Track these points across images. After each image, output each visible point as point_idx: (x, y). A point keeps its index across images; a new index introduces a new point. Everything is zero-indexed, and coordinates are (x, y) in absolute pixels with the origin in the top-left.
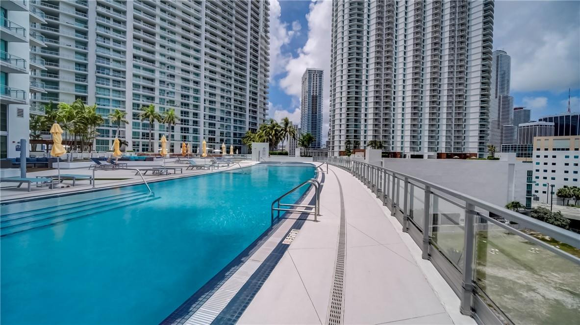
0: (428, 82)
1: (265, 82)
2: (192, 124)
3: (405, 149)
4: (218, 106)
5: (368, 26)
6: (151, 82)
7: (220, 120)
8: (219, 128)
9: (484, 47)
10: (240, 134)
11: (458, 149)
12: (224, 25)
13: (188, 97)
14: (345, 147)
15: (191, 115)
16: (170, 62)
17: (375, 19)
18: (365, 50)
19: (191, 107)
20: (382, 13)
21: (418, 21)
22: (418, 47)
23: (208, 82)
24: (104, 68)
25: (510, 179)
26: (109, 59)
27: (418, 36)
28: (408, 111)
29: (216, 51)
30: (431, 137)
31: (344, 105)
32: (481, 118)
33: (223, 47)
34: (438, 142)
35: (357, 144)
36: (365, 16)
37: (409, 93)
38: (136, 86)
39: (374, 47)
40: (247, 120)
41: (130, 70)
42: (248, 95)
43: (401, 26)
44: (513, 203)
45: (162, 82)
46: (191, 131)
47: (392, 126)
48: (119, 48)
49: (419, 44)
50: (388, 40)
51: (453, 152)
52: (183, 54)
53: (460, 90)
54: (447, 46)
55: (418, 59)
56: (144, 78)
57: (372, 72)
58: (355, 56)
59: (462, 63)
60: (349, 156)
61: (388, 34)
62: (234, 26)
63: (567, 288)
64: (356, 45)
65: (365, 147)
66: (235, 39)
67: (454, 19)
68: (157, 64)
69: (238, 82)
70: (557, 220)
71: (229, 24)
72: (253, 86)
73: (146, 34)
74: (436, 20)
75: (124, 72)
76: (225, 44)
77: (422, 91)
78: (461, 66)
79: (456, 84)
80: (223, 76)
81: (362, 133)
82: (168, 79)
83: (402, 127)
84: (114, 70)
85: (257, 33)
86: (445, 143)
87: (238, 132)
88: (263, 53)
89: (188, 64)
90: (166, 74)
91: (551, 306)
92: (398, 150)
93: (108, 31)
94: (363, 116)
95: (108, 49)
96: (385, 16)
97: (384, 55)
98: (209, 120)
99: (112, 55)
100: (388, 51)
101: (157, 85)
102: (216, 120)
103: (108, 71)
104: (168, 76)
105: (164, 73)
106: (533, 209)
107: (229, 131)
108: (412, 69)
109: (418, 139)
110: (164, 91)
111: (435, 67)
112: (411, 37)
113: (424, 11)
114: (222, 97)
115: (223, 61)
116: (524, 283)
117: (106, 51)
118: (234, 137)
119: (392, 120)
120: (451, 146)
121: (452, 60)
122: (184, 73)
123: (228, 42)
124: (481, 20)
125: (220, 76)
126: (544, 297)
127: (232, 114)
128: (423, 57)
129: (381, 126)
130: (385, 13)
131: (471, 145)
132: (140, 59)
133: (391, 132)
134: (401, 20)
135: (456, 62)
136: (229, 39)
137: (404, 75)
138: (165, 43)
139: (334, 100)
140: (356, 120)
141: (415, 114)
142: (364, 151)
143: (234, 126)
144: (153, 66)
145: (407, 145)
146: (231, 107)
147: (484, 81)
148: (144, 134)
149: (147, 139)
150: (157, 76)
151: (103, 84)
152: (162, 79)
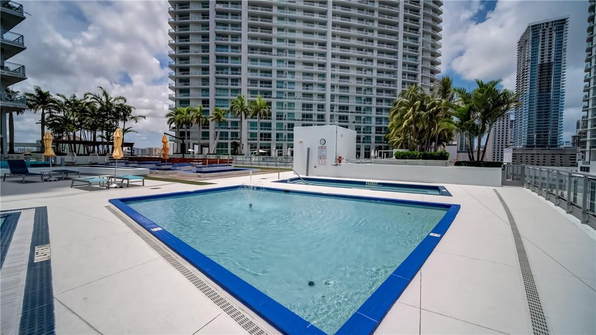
2: (316, 119)
4: (352, 92)
6: (267, 75)
7: (355, 111)
8: (354, 122)
13: (311, 85)
15: (315, 108)
16: (289, 46)
19: (315, 97)
24: (223, 67)
26: (227, 57)
29: (350, 28)
38: (253, 82)
41: (245, 64)
45: (280, 72)
48: (236, 43)
52: (305, 32)
56: (262, 71)
68: (274, 52)
69: (384, 54)
75: (239, 68)
82: (287, 67)
84: (233, 68)
87: (381, 125)
89: (311, 44)
90: (285, 62)
93: (226, 28)
95: (227, 46)
98: (339, 112)
101: (274, 77)
102: (350, 111)
103: (227, 70)
104: (287, 63)
105: (282, 61)
107: (369, 125)
110: (282, 82)
114: (359, 78)
117: (224, 49)
118: (376, 133)
122: (306, 56)
127: (374, 101)
132: (256, 50)
143: (377, 118)
144: (270, 55)
146: (371, 91)
148: (261, 135)
149: (265, 140)
150: (275, 66)
151: (222, 84)
152: (281, 68)
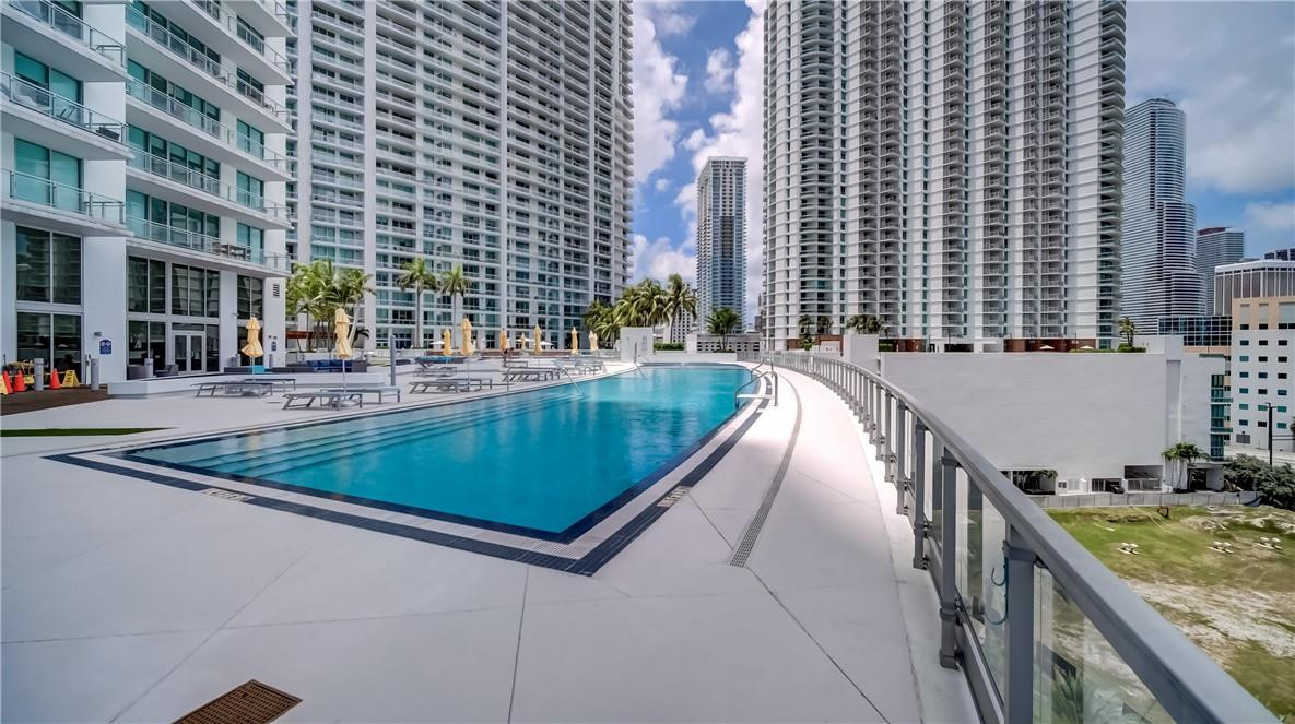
0: (980, 185)
1: (624, 197)
2: (485, 290)
3: (932, 331)
4: (533, 252)
5: (844, 71)
6: (407, 211)
7: (537, 281)
8: (536, 298)
9: (1104, 105)
10: (577, 309)
11: (1051, 329)
12: (543, 88)
13: (476, 236)
14: (799, 330)
15: (482, 273)
16: (442, 170)
17: (858, 55)
18: (837, 121)
19: (482, 256)
20: (873, 40)
21: (952, 55)
22: (954, 111)
23: (514, 204)
24: (326, 188)
25: (1171, 395)
26: (333, 172)
27: (954, 86)
28: (937, 249)
29: (527, 142)
30: (989, 305)
31: (795, 241)
32: (1102, 261)
33: (542, 132)
34: (1006, 316)
35: (824, 323)
36: (837, 49)
37: (937, 212)
38: (381, 221)
39: (858, 115)
40: (592, 278)
41: (371, 190)
42: (592, 226)
43: (917, 67)
44: (1179, 447)
45: (428, 210)
46: (483, 305)
47: (900, 283)
48: (351, 149)
49: (957, 105)
50: (888, 98)
51: (1039, 337)
52: (466, 152)
53: (1052, 200)
54: (1019, 106)
55: (955, 136)
56: (395, 204)
57: (854, 168)
58: (816, 135)
59: (1056, 142)
60: (807, 349)
61: (888, 86)
62: (561, 88)
63: (1282, 621)
64: (818, 112)
65: (842, 329)
66: (566, 115)
67: (1034, 47)
68: (420, 176)
69: (572, 202)
70: (1283, 484)
71: (553, 85)
72: (601, 208)
73: (399, 118)
74: (993, 51)
75: (360, 195)
76: (544, 125)
77: (966, 205)
78: (1052, 149)
79: (1043, 187)
80: (542, 190)
81: (836, 299)
82: (439, 203)
83: (925, 285)
84: (343, 192)
85: (608, 97)
86: (1021, 318)
87: (572, 304)
88: (621, 138)
89: (476, 171)
90: (436, 194)
91: (1239, 651)
92: (916, 335)
93: (331, 117)
94: (836, 263)
95: (332, 151)
96: (880, 47)
97: (880, 131)
98: (517, 281)
99: (338, 163)
100: (888, 123)
101: (418, 216)
102: (531, 280)
103: (332, 194)
104: (439, 197)
105: (433, 192)
106: (1228, 460)
107: (556, 303)
108: (941, 158)
109: (960, 311)
110: (432, 226)
111: (993, 152)
112: (938, 89)
113: (967, 33)
114: (542, 233)
115: (542, 161)
116: (1187, 610)
117: (328, 156)
118: (566, 315)
119: (901, 271)
120: (1036, 323)
121: (1033, 137)
122: (468, 189)
123: (551, 122)
124: (1096, 45)
125: (537, 192)
126: (1225, 635)
127: (561, 268)
128: (967, 132)
129: (878, 283)
130: (879, 41)
131: (1080, 321)
132: (387, 167)
133: (900, 295)
134: (916, 55)
135: (1040, 139)
136: (553, 114)
137: (926, 171)
138: (433, 132)
139: (773, 230)
140: (821, 273)
141: (951, 255)
142: (840, 338)
143: (566, 293)
144: (412, 179)
145: (936, 322)
146: (558, 253)
147: (1108, 179)
148: (395, 314)
149: (401, 323)
150: (419, 198)
151: (324, 220)
152: (429, 204)
